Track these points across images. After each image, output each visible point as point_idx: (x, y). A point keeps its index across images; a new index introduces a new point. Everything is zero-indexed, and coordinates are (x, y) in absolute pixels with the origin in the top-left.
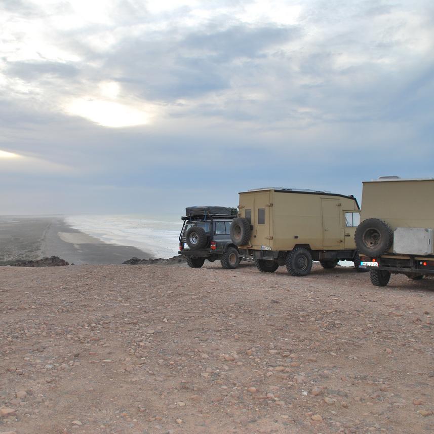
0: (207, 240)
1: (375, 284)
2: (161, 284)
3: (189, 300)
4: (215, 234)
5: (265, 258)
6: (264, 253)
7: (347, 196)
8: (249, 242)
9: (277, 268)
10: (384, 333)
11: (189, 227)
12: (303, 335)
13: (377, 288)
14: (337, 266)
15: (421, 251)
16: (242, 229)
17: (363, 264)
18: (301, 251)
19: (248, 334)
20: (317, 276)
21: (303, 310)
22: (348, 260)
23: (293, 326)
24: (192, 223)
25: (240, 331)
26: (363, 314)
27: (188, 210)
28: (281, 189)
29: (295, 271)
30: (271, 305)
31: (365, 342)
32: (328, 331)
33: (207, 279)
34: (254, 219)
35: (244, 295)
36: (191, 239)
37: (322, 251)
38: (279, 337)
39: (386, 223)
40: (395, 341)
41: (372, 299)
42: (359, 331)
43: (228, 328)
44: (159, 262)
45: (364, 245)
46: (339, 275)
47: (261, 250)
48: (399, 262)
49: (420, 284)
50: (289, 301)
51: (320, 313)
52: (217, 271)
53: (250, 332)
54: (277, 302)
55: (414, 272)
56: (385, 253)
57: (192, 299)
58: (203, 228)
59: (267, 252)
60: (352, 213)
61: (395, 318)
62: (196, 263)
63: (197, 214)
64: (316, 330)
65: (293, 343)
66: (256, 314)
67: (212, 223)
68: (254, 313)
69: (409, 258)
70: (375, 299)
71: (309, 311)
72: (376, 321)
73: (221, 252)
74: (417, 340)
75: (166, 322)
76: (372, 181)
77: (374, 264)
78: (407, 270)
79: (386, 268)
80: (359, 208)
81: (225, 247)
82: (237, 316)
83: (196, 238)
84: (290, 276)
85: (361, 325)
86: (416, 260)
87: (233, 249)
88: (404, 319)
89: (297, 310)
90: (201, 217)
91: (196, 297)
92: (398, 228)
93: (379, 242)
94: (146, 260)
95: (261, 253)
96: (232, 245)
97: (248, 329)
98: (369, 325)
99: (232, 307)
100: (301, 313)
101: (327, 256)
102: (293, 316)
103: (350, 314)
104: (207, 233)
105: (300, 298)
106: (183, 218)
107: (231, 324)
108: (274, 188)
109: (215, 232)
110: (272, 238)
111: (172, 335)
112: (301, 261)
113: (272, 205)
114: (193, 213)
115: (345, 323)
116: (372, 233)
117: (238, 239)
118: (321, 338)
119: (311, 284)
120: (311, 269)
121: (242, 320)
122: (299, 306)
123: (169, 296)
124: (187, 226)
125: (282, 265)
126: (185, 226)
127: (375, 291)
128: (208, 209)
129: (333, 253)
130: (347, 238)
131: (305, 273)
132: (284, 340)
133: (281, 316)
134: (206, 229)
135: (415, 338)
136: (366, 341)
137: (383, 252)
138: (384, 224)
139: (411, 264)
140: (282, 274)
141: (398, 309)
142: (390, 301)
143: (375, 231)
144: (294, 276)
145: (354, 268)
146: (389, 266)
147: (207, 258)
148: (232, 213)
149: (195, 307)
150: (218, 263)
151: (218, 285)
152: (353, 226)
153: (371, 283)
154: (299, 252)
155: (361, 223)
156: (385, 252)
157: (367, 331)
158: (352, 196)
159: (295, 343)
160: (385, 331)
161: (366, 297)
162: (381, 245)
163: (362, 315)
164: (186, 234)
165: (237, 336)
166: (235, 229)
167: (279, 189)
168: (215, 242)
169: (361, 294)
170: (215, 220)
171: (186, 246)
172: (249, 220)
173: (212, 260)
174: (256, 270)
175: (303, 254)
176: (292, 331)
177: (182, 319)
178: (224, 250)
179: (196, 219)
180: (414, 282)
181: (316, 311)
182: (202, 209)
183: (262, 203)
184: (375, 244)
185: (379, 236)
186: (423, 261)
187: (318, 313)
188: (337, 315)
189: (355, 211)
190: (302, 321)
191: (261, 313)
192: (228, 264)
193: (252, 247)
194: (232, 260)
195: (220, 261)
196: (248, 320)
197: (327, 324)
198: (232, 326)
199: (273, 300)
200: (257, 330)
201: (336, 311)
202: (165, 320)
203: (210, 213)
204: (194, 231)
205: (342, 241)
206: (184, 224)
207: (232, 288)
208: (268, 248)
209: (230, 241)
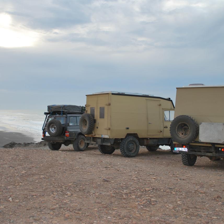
0: (63, 130)
1: (185, 164)
2: (19, 165)
3: (37, 179)
4: (69, 125)
5: (104, 144)
6: (104, 140)
7: (166, 98)
8: (93, 132)
9: (114, 151)
10: (191, 210)
11: (50, 119)
12: (124, 212)
13: (187, 167)
14: (158, 150)
15: (220, 140)
16: (88, 122)
17: (176, 149)
18: (131, 138)
19: (78, 212)
20: (143, 157)
21: (127, 188)
22: (166, 145)
23: (116, 203)
24: (52, 117)
25: (71, 209)
26: (174, 191)
27: (49, 107)
28: (117, 93)
29: (127, 153)
30: (102, 183)
31: (174, 220)
32: (145, 209)
33: (57, 161)
34: (97, 114)
35: (83, 174)
36: (51, 129)
37: (147, 139)
38: (103, 215)
39: (193, 119)
40: (200, 219)
41: (182, 178)
42: (170, 208)
43: (62, 206)
44: (30, 145)
45: (177, 135)
46: (159, 156)
47: (101, 138)
48: (203, 148)
49: (219, 164)
50: (117, 180)
51: (140, 190)
52: (68, 153)
53: (80, 210)
54: (107, 181)
55: (214, 156)
56: (193, 142)
57: (41, 178)
58: (60, 121)
59: (106, 140)
60: (169, 111)
61: (200, 195)
62: (55, 146)
63: (55, 110)
64: (136, 207)
65: (114, 221)
66: (88, 192)
67: (66, 117)
68: (86, 191)
69: (210, 145)
70: (184, 178)
71: (132, 189)
72: (185, 198)
73: (73, 138)
74: (218, 217)
75: (11, 201)
76: (183, 87)
77: (185, 149)
78: (209, 154)
79: (194, 153)
80: (174, 107)
81: (76, 135)
82: (72, 194)
83: (55, 128)
84: (123, 157)
85: (172, 202)
86: (217, 147)
87: (82, 136)
88: (207, 196)
89: (122, 188)
90: (59, 113)
91: (43, 176)
92: (203, 123)
93: (188, 133)
94: (21, 144)
95: (102, 140)
96: (80, 134)
97: (79, 207)
98: (179, 202)
99: (70, 186)
100: (125, 191)
101: (151, 142)
102: (119, 193)
103: (164, 191)
104: (63, 124)
105: (126, 177)
106: (46, 114)
107: (65, 201)
108: (111, 91)
109: (69, 124)
110: (110, 129)
111: (11, 215)
112: (131, 146)
113: (110, 105)
114: (53, 110)
115: (160, 200)
116: (183, 126)
117: (85, 129)
118: (139, 215)
119: (137, 165)
120: (138, 152)
121: (76, 198)
122: (124, 185)
123: (22, 176)
124: (48, 119)
125: (117, 149)
126: (47, 119)
127: (185, 171)
128: (64, 107)
129: (155, 140)
130: (165, 129)
131: (134, 155)
132: (107, 217)
133: (108, 194)
134: (62, 122)
135: (217, 215)
136: (176, 218)
137: (191, 141)
138: (192, 120)
139: (213, 150)
140: (117, 155)
141: (202, 186)
142: (197, 180)
143: (185, 125)
144: (126, 157)
145: (170, 151)
146: (196, 151)
147: (63, 143)
148: (82, 110)
149: (40, 186)
150: (71, 147)
151: (64, 166)
152: (170, 121)
153: (182, 163)
154: (130, 139)
155: (175, 119)
156: (193, 140)
157: (177, 208)
158: (170, 98)
159: (116, 221)
160: (192, 208)
161: (178, 176)
162: (190, 135)
163: (174, 193)
164: (47, 125)
165: (67, 214)
166: (83, 122)
167: (115, 93)
168: (68, 131)
169: (174, 173)
170: (69, 115)
171: (47, 134)
172: (93, 116)
173: (66, 145)
174: (98, 152)
175: (133, 141)
176: (115, 209)
177: (25, 198)
178: (75, 137)
179: (55, 114)
180: (214, 163)
181: (137, 189)
182: (60, 107)
183: (102, 102)
184: (185, 134)
185: (188, 128)
186: (222, 148)
187: (138, 191)
188: (154, 193)
189: (171, 109)
190: (124, 199)
191: (92, 191)
192: (78, 147)
193: (95, 135)
194: (81, 144)
195: (72, 145)
196: (80, 198)
197: (144, 202)
198: (66, 204)
199: (104, 179)
200: (85, 208)
201: (153, 189)
202: (10, 199)
203: (65, 110)
204: (53, 123)
205: (161, 131)
206: (46, 118)
207: (74, 168)
208: (107, 137)
209: (79, 131)
